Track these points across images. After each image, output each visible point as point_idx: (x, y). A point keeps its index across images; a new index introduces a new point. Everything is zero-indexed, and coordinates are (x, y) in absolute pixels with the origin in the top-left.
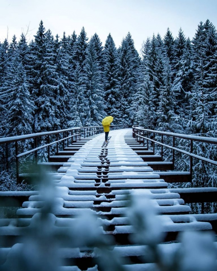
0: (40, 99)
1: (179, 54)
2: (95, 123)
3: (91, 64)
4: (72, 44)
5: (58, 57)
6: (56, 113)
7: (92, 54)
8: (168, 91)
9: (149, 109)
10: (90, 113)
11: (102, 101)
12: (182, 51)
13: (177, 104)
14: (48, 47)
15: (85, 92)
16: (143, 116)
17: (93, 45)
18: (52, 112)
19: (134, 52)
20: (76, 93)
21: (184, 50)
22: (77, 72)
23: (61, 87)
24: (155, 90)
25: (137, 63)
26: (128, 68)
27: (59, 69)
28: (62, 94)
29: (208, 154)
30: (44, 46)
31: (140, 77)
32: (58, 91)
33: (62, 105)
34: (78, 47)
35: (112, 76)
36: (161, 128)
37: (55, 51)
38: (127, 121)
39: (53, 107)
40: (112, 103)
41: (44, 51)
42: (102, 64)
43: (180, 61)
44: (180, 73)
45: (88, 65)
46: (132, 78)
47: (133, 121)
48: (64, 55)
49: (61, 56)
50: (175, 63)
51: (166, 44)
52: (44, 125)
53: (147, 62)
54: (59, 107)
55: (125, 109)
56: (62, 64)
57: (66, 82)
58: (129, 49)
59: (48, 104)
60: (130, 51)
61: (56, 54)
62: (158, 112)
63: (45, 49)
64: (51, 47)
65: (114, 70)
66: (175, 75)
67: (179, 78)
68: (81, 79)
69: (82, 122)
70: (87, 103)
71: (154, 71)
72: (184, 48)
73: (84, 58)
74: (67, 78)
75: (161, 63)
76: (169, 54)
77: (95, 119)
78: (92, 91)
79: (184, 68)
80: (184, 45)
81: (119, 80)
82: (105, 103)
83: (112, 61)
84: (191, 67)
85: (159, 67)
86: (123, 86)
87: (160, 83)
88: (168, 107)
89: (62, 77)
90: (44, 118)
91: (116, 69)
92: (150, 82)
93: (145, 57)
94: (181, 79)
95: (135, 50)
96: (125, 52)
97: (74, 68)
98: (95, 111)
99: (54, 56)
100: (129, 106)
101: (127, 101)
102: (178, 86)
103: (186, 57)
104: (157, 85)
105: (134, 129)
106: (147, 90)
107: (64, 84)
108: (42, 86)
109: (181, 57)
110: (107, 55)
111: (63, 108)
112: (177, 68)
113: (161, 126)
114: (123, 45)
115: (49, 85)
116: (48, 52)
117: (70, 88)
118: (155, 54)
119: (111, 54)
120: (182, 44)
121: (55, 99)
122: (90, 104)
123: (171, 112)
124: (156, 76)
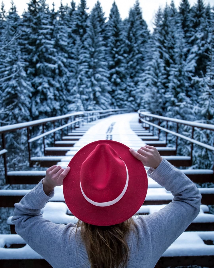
0: (37, 80)
1: (196, 25)
2: (97, 107)
3: (93, 39)
4: (71, 14)
5: (56, 30)
6: (55, 95)
7: (94, 26)
8: (180, 71)
9: (158, 92)
10: (92, 96)
11: (105, 81)
12: (199, 21)
13: (190, 86)
14: (44, 17)
15: (87, 72)
16: (150, 99)
17: (95, 16)
18: (50, 95)
19: (143, 23)
20: (76, 73)
21: (202, 19)
22: (77, 49)
23: (59, 66)
24: (165, 69)
25: (146, 37)
26: (135, 43)
27: (57, 45)
28: (61, 74)
29: (211, 141)
30: (39, 17)
31: (149, 54)
32: (57, 71)
33: (61, 87)
34: (78, 18)
35: (117, 53)
36: (170, 113)
37: (51, 23)
38: (134, 105)
39: (51, 89)
40: (116, 84)
41: (39, 23)
42: (106, 38)
43: (196, 34)
44: (195, 49)
45: (89, 40)
46: (140, 55)
47: (139, 105)
48: (62, 28)
49: (59, 29)
50: (190, 37)
51: (180, 13)
52: (42, 109)
53: (158, 36)
54: (58, 89)
55: (131, 91)
56: (60, 38)
57: (65, 60)
58: (137, 20)
59: (46, 85)
60: (138, 22)
61: (52, 27)
62: (168, 95)
63: (40, 20)
64: (47, 18)
65: (119, 46)
66: (189, 51)
67: (194, 55)
68: (81, 57)
69: (84, 106)
70: (89, 84)
71: (165, 47)
72: (202, 17)
73: (85, 32)
74: (66, 55)
75: (173, 37)
76: (184, 25)
77: (98, 103)
78: (94, 71)
79: (201, 42)
80: (202, 14)
81: (125, 58)
82: (109, 85)
83: (116, 34)
84: (208, 41)
85: (170, 43)
86: (129, 65)
87: (171, 61)
88: (179, 90)
89: (60, 54)
90: (42, 102)
91: (121, 44)
92: (160, 60)
93: (155, 30)
94: (196, 56)
95: (143, 21)
96: (132, 23)
97: (74, 43)
98: (98, 94)
99: (51, 29)
100: (135, 88)
101: (133, 82)
102: (191, 65)
103: (203, 30)
104: (168, 64)
105: (140, 114)
106: (156, 69)
107: (63, 62)
108: (38, 65)
109: (197, 29)
110: (111, 27)
111: (62, 91)
112: (193, 43)
113: (170, 111)
114: (130, 15)
115: (46, 64)
116: (44, 24)
117: (70, 67)
118: (167, 26)
119: (115, 27)
120: (200, 11)
121: (54, 80)
122: (93, 85)
123: (182, 95)
124: (167, 53)
